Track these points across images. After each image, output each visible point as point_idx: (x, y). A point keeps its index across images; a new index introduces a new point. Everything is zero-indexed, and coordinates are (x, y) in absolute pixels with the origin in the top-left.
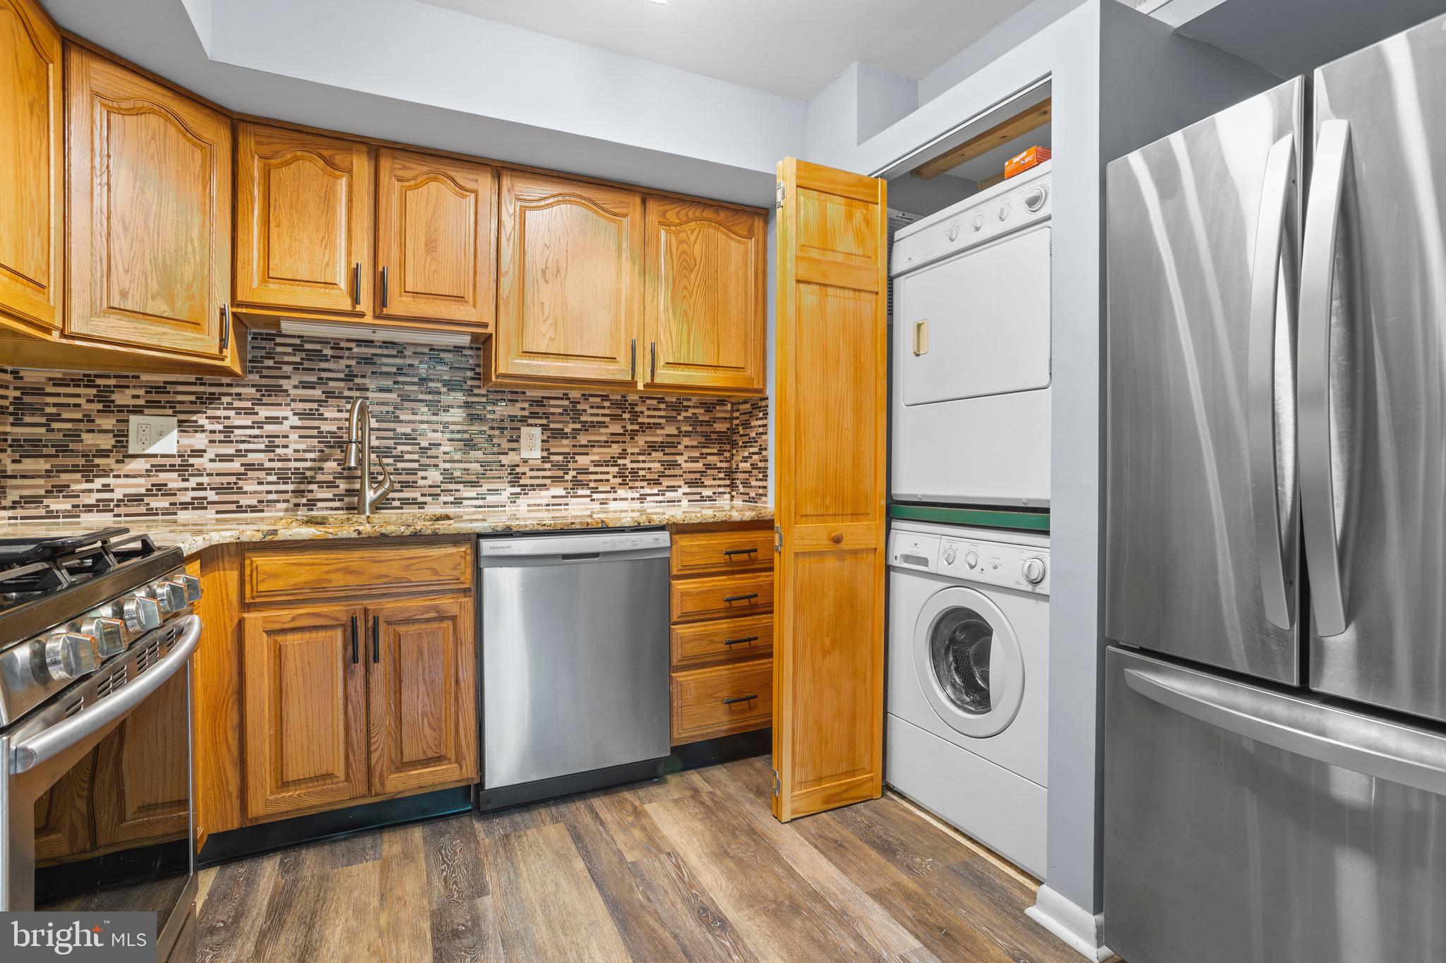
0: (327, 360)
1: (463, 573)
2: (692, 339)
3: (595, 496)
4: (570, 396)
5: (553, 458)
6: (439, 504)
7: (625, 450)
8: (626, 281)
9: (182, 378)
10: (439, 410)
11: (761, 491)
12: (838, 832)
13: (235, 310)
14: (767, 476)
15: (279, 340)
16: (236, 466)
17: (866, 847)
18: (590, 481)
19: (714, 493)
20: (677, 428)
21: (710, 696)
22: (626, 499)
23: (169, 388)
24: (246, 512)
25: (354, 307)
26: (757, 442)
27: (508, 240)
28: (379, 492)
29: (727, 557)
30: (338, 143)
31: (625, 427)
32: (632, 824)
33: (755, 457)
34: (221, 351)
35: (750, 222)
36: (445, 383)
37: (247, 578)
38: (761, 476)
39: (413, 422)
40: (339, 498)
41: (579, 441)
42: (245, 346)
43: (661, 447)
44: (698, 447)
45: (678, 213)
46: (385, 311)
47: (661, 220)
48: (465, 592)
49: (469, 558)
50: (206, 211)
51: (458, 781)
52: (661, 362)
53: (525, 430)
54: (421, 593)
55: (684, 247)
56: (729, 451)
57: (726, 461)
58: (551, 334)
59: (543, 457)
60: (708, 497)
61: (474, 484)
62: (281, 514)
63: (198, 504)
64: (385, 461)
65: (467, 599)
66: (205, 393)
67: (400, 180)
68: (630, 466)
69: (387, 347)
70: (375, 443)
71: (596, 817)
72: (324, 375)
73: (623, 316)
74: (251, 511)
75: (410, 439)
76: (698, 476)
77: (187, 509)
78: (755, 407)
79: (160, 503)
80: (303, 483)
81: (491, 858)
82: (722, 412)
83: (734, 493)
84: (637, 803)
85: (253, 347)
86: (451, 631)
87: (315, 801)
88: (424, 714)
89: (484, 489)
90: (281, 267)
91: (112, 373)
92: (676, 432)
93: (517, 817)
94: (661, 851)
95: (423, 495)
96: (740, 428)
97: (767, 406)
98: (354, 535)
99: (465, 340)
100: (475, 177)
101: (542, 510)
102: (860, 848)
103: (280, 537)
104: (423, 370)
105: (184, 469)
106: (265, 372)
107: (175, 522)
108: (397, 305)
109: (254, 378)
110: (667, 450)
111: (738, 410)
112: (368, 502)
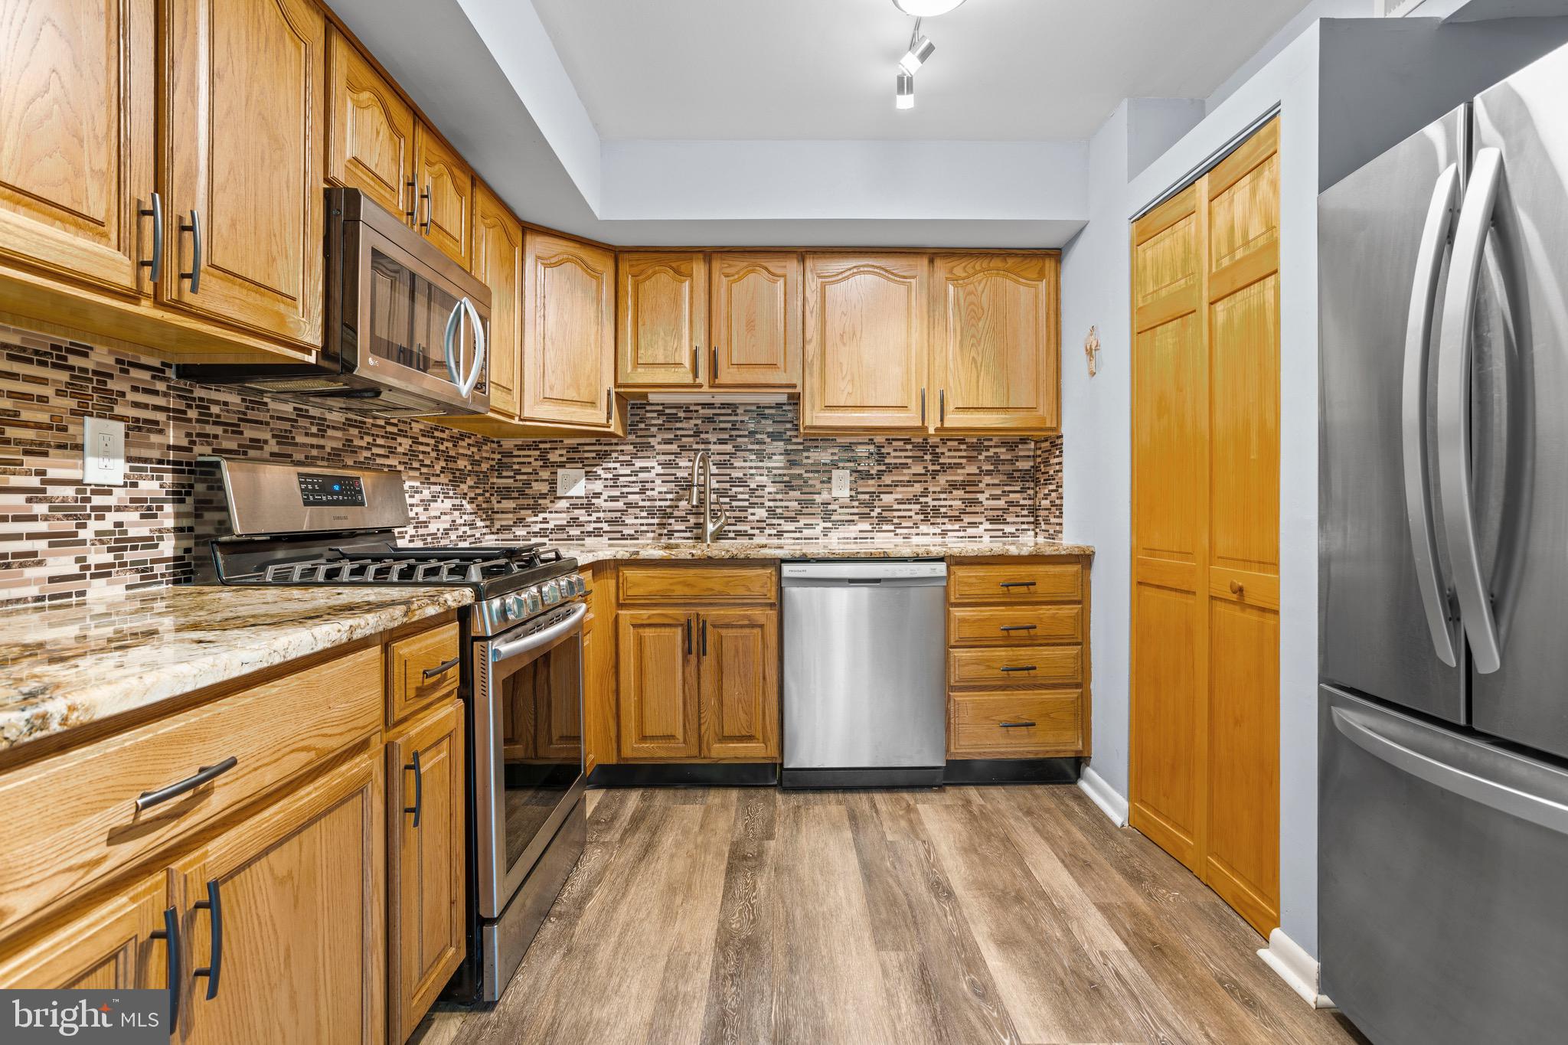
0: (681, 421)
1: (770, 590)
2: (981, 383)
3: (899, 531)
4: (875, 441)
5: (860, 497)
6: (764, 536)
7: (927, 489)
8: (915, 336)
9: (588, 440)
10: (764, 457)
11: (1058, 528)
12: (1091, 855)
13: (617, 390)
14: (1062, 513)
15: (648, 408)
16: (620, 505)
17: (1114, 871)
18: (894, 517)
19: (1017, 530)
20: (978, 468)
21: (987, 718)
22: (928, 534)
23: (581, 448)
24: (627, 539)
25: (695, 380)
26: (1054, 479)
27: (812, 312)
28: (717, 526)
29: (1006, 589)
30: (683, 256)
31: (926, 467)
32: (902, 817)
33: (1054, 494)
34: (608, 422)
35: (1040, 264)
36: (769, 435)
37: (621, 585)
38: (1057, 513)
39: (744, 468)
40: (689, 529)
41: (884, 481)
42: (626, 415)
43: (963, 485)
44: (999, 485)
45: (965, 267)
46: (717, 381)
47: (949, 276)
48: (772, 605)
49: (774, 578)
50: (599, 323)
51: (764, 758)
52: (950, 407)
53: (835, 473)
54: (739, 604)
55: (972, 298)
56: (1032, 489)
57: (1030, 499)
58: (849, 389)
59: (851, 496)
60: (1010, 533)
61: (793, 519)
62: (650, 541)
63: (597, 533)
64: (722, 500)
65: (772, 612)
66: (601, 451)
67: (727, 276)
68: (932, 503)
69: (724, 408)
70: (715, 485)
71: (874, 806)
72: (679, 433)
73: (914, 369)
74: (631, 539)
75: (741, 482)
76: (1000, 513)
77: (590, 536)
78: (1054, 445)
79: (574, 532)
80: (665, 518)
81: (782, 818)
82: (1023, 451)
83: (1038, 530)
84: (912, 803)
85: (632, 415)
86: (760, 637)
87: (662, 754)
88: (739, 701)
89: (801, 524)
90: (645, 356)
91: (548, 439)
92: (977, 471)
93: (810, 796)
94: (917, 837)
95: (752, 528)
96: (1042, 466)
97: (1062, 444)
98: (690, 557)
99: (783, 399)
100: (783, 264)
101: (850, 543)
102: (1107, 871)
103: (640, 557)
104: (752, 426)
105: (589, 507)
106: (640, 433)
107: (583, 545)
108: (726, 376)
109: (632, 437)
110: (968, 489)
111: (1040, 449)
112: (708, 534)
